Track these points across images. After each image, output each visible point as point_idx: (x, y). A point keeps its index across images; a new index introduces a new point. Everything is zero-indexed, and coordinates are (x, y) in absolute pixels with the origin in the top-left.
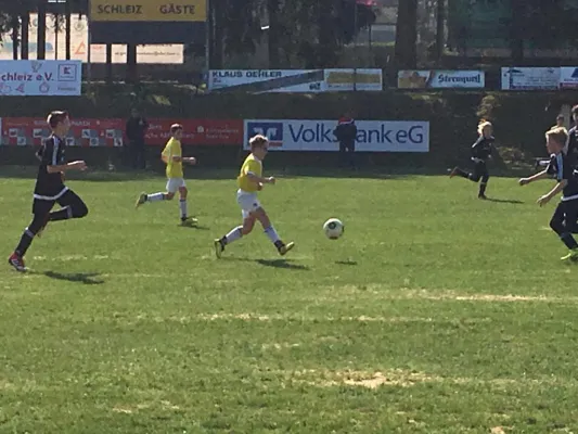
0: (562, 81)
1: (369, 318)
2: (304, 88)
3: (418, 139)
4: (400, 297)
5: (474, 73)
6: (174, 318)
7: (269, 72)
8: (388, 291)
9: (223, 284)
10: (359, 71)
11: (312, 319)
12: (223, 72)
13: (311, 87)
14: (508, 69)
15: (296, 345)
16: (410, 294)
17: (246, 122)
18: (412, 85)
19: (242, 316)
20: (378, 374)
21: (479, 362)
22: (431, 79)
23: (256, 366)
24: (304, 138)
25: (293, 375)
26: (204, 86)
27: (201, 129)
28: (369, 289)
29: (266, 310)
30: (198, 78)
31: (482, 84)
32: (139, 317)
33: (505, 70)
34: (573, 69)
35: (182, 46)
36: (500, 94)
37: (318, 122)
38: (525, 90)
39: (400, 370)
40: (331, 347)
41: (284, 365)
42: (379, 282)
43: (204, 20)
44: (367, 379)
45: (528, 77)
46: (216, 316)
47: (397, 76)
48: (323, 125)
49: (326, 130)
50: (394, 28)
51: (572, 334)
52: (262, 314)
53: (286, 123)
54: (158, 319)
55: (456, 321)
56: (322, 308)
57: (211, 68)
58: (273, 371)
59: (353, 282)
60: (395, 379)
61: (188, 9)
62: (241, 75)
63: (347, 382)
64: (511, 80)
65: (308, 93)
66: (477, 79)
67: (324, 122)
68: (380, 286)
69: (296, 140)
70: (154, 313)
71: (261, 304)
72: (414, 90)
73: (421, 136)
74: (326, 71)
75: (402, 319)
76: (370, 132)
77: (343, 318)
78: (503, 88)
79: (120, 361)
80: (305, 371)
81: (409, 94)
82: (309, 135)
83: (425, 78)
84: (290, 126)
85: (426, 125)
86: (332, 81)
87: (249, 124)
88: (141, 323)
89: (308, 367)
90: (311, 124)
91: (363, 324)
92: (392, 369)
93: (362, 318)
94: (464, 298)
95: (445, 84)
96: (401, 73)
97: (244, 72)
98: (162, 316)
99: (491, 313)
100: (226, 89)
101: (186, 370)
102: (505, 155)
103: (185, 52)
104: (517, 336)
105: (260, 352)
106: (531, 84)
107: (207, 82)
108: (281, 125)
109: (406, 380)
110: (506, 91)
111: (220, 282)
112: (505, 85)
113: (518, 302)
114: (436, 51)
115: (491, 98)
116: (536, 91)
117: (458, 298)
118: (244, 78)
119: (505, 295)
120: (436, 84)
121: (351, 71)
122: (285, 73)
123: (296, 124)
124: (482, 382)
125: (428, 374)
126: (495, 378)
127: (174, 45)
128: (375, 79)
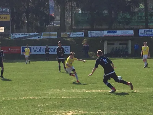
0: (104, 34)
1: (64, 97)
2: (37, 38)
3: (67, 50)
4: (71, 92)
5: (81, 33)
6: (13, 99)
7: (27, 34)
8: (67, 90)
9: (24, 90)
10: (51, 33)
11: (50, 98)
12: (15, 34)
13: (38, 38)
14: (90, 32)
15: (47, 105)
16: (73, 91)
17: (22, 47)
18: (65, 37)
19: (31, 98)
20: (70, 112)
21: (96, 108)
22: (70, 34)
23: (38, 110)
24: (37, 51)
25: (48, 112)
26: (10, 38)
27: (10, 49)
28: (62, 90)
29: (37, 96)
30: (8, 36)
31: (83, 36)
32: (3, 99)
33: (89, 32)
34: (107, 31)
35: (4, 27)
36: (88, 38)
37: (40, 47)
38: (94, 37)
39: (76, 110)
40: (56, 105)
41: (45, 110)
42: (64, 88)
43: (10, 20)
44: (68, 113)
45: (95, 33)
46: (24, 98)
47: (61, 34)
48: (42, 48)
49: (43, 49)
50: (59, 21)
51: (118, 100)
52: (36, 97)
53: (32, 47)
54: (9, 99)
55: (87, 97)
56: (51, 95)
57: (12, 33)
58: (43, 112)
59: (57, 88)
60: (75, 113)
61: (5, 18)
62: (19, 35)
63: (63, 114)
64: (91, 35)
65: (38, 39)
66: (82, 34)
67: (42, 47)
68: (65, 89)
69: (35, 51)
70: (7, 98)
71: (35, 95)
72: (65, 38)
73: (68, 50)
74: (42, 33)
75: (73, 97)
76: (55, 49)
77: (58, 97)
78: (89, 37)
79: (2, 110)
80: (51, 111)
81: (65, 39)
82: (38, 50)
83: (68, 34)
84: (33, 48)
85: (69, 47)
86: (44, 36)
87: (22, 48)
88: (4, 100)
89: (52, 110)
90: (39, 47)
91: (63, 99)
92: (74, 110)
93: (63, 97)
94: (88, 91)
95: (74, 36)
96: (62, 33)
97: (20, 34)
98: (9, 98)
99: (96, 95)
100: (16, 38)
101: (20, 112)
102: (90, 54)
103: (5, 29)
104: (104, 101)
105: (38, 107)
106: (96, 35)
107: (11, 37)
108: (31, 48)
109: (78, 113)
110: (90, 37)
111: (22, 89)
112: (90, 36)
113: (102, 92)
114: (71, 27)
115: (86, 39)
116: (97, 37)
117: (86, 91)
118: (21, 36)
119: (98, 90)
120: (71, 36)
121: (49, 33)
122: (31, 34)
123: (35, 47)
124: (98, 113)
125: (84, 111)
126: (101, 111)
127: (1, 27)
128: (55, 35)
